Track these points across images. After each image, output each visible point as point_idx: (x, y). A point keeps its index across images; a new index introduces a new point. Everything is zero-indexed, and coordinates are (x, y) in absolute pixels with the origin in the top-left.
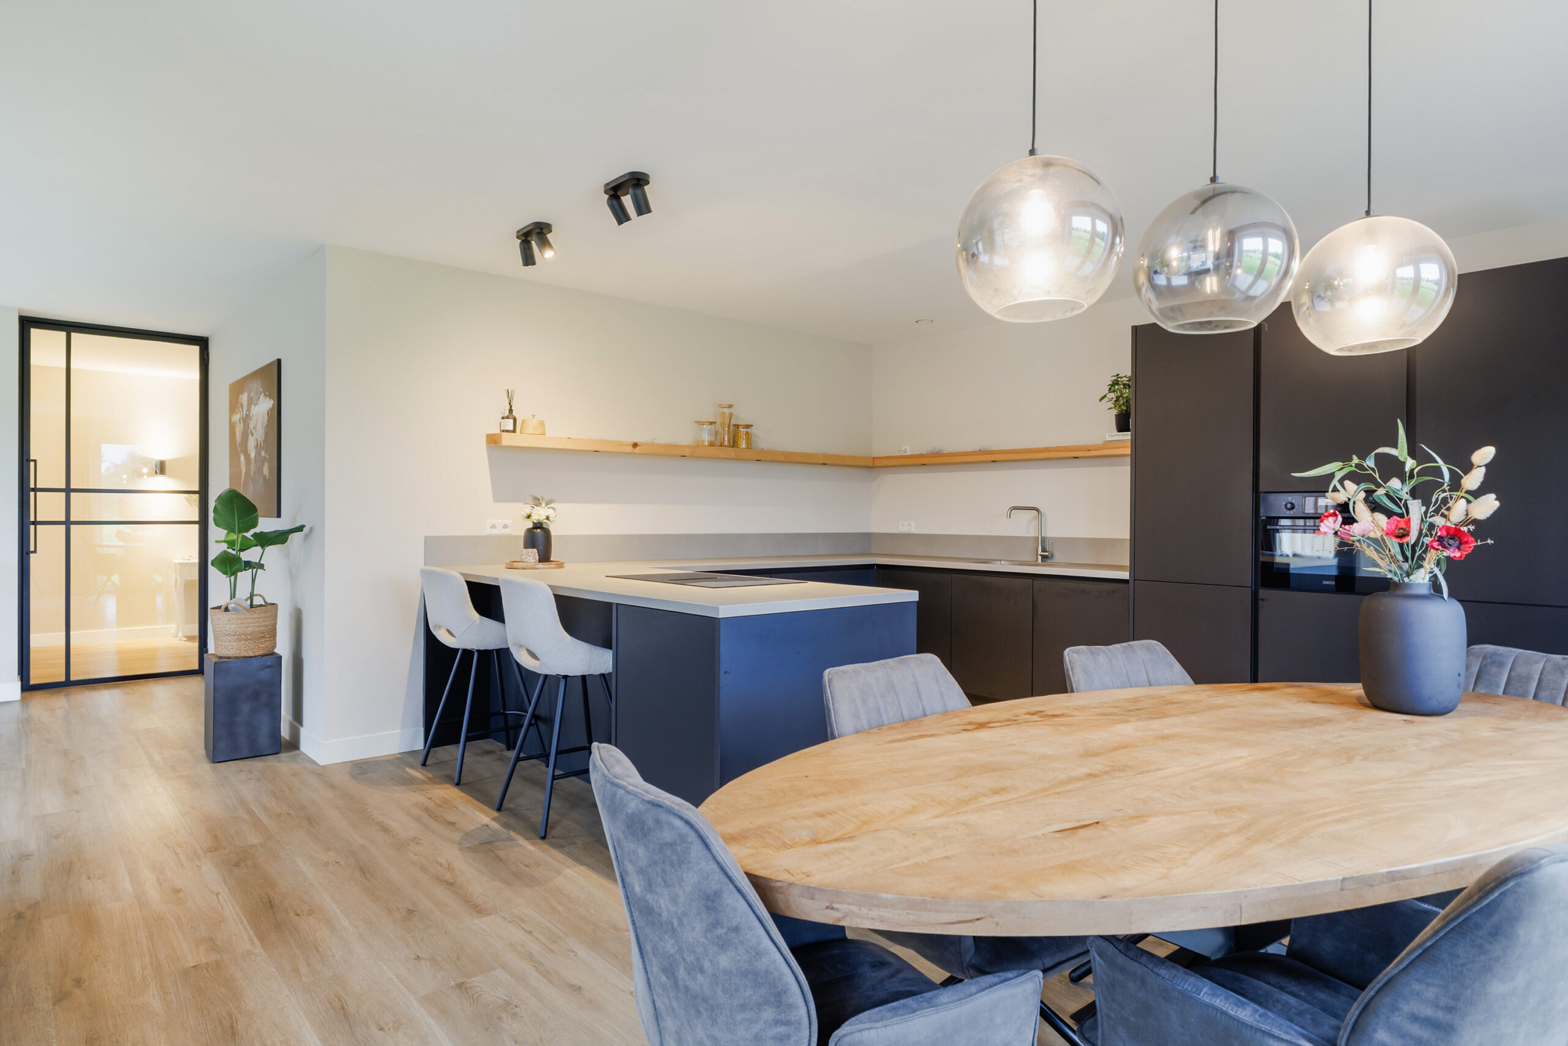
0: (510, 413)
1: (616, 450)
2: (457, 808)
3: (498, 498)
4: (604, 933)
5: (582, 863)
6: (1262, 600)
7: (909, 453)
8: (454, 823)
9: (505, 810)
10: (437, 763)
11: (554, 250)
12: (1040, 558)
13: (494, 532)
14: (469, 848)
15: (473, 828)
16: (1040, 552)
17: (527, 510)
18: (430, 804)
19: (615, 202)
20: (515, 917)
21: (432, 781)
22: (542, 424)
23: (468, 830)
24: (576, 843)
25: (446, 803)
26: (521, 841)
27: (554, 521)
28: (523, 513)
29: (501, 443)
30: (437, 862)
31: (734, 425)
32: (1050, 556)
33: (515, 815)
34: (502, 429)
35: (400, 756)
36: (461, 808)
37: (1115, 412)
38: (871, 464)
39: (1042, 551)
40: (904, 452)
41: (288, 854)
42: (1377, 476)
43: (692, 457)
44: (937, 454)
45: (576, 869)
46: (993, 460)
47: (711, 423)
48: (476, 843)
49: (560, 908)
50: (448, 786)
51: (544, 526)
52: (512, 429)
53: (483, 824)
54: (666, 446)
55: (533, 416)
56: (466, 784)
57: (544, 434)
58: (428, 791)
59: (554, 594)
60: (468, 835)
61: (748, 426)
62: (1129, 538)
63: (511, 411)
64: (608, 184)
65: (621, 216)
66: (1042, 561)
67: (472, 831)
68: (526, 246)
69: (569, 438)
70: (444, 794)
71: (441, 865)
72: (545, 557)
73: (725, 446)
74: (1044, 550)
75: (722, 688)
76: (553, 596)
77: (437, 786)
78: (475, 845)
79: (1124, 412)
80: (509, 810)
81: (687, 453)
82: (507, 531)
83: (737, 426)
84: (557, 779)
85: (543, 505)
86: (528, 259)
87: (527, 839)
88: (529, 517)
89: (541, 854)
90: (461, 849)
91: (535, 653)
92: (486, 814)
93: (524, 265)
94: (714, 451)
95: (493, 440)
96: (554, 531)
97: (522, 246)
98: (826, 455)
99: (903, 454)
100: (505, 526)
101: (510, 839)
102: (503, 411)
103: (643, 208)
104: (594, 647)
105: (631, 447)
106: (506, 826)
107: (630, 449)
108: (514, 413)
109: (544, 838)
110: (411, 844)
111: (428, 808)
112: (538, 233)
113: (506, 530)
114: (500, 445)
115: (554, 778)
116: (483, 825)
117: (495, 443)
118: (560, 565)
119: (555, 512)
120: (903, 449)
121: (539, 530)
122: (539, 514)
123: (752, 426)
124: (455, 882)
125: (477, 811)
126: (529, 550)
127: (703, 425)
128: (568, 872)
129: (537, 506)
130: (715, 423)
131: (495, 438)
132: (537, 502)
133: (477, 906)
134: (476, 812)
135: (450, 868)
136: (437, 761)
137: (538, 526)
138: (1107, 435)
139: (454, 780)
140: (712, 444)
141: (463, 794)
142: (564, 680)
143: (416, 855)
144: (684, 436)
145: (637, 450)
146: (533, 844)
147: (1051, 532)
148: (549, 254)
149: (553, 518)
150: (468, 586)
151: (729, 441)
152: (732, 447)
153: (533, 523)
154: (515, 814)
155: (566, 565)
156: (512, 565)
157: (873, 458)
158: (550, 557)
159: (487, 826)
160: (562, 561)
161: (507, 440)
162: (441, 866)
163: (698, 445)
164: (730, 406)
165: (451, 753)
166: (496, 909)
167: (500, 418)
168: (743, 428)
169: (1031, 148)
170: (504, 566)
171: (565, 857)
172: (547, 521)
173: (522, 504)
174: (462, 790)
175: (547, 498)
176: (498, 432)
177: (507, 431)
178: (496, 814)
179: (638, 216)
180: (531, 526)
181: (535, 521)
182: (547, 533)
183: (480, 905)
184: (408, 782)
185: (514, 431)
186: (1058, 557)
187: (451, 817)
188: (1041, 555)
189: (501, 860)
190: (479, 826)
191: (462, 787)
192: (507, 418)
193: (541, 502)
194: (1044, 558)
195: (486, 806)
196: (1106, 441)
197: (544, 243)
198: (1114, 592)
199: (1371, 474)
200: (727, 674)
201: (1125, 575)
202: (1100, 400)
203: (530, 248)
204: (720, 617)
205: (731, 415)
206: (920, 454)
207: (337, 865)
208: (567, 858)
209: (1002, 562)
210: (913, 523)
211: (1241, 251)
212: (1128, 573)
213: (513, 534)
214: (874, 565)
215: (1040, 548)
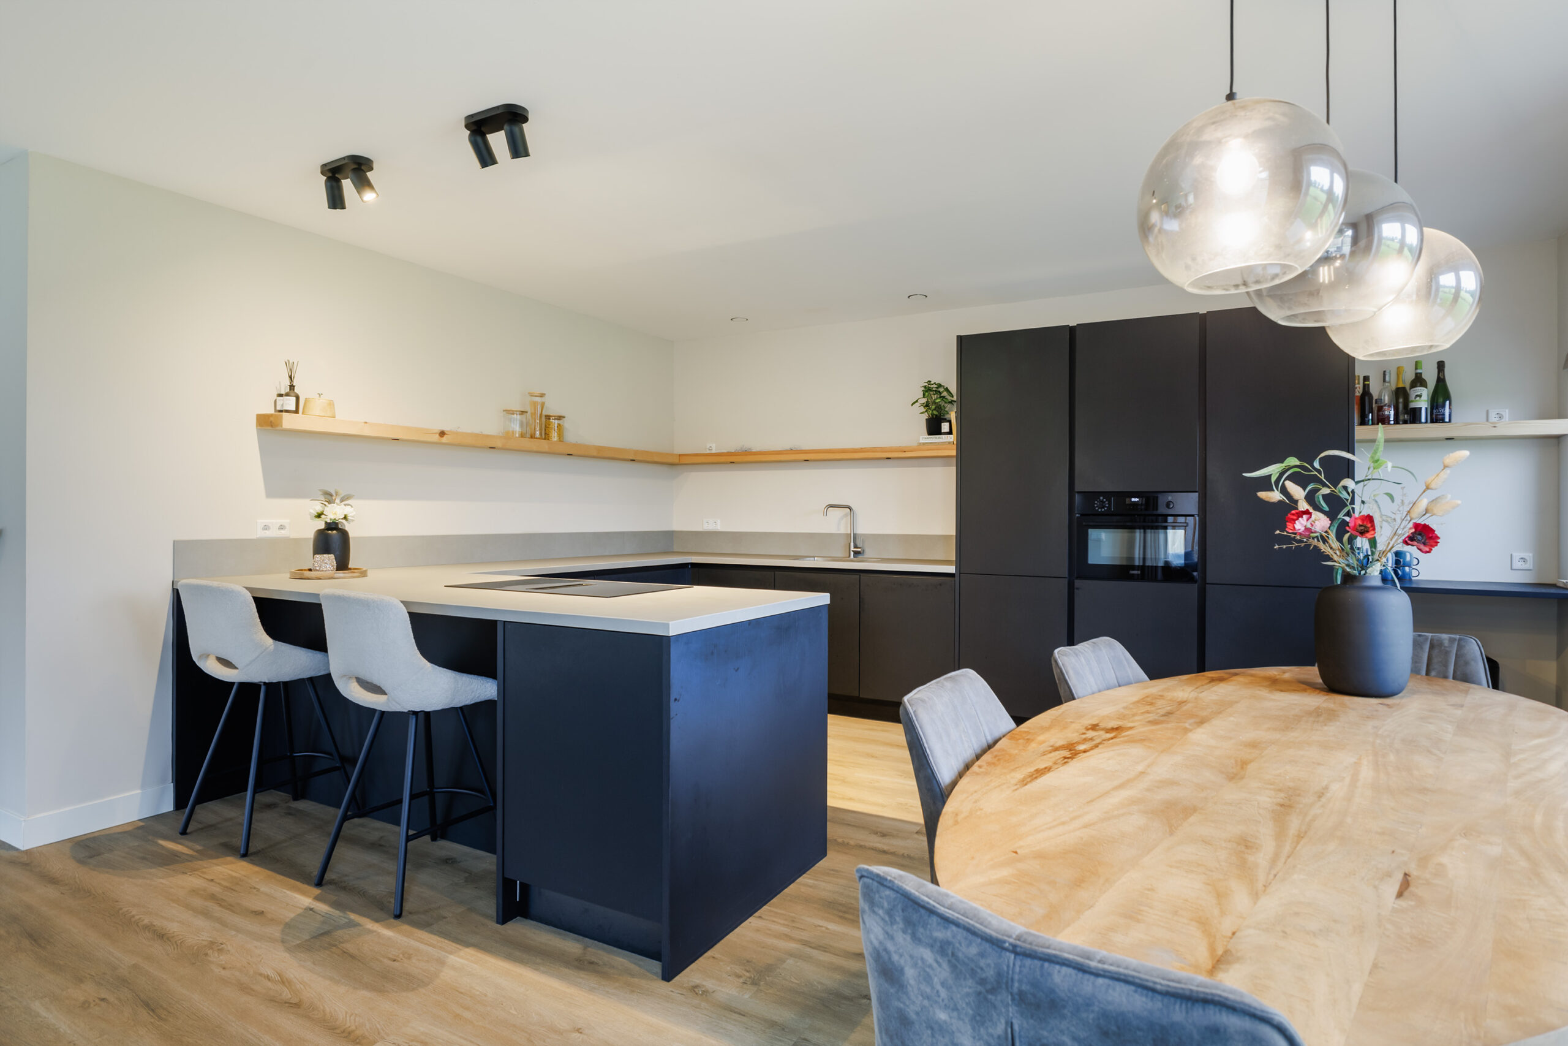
0: (290, 389)
1: (422, 439)
2: (258, 890)
3: (272, 492)
4: (544, 1041)
5: (467, 944)
6: (1078, 589)
7: (714, 451)
8: (263, 912)
9: (326, 884)
10: (202, 829)
11: (376, 192)
12: (852, 553)
13: (268, 534)
14: (298, 946)
15: (292, 915)
16: (852, 549)
17: (318, 508)
18: (215, 889)
19: (479, 139)
20: (412, 1041)
21: (203, 855)
22: (331, 404)
23: (287, 920)
24: (445, 918)
25: (237, 884)
26: (370, 925)
27: (353, 520)
28: (312, 511)
29: (282, 426)
30: (261, 975)
31: (546, 416)
32: (862, 552)
33: (344, 888)
34: (279, 408)
35: (142, 824)
36: (263, 889)
37: (925, 416)
38: (676, 461)
39: (855, 548)
40: (709, 450)
41: (13, 998)
42: (1322, 477)
43: (504, 449)
44: (747, 453)
45: (462, 953)
46: (806, 459)
47: (523, 413)
48: (307, 937)
49: (467, 1015)
50: (230, 859)
51: (340, 527)
52: (294, 409)
53: (304, 907)
54: (476, 436)
55: (320, 395)
56: (255, 853)
57: (334, 417)
58: (204, 870)
59: (408, 612)
60: (289, 926)
61: (560, 418)
62: (955, 534)
63: (292, 387)
64: (472, 116)
65: (486, 158)
66: (854, 557)
67: (292, 920)
68: (334, 184)
69: (366, 423)
70: (230, 872)
71: (268, 978)
72: (343, 565)
73: (537, 438)
74: (855, 547)
75: (672, 718)
76: (407, 614)
77: (214, 861)
78: (306, 941)
79: (934, 416)
80: (331, 882)
81: (499, 444)
82: (284, 533)
83: (548, 417)
84: (412, 840)
85: (338, 501)
86: (336, 201)
87: (377, 920)
88: (319, 516)
89: (405, 939)
90: (289, 950)
91: (382, 686)
92: (303, 893)
93: (329, 208)
94: (527, 443)
95: (266, 423)
96: (353, 530)
97: (329, 184)
98: (636, 452)
99: (708, 452)
100: (282, 527)
101: (352, 924)
102: (278, 387)
103: (518, 149)
104: (459, 673)
105: (437, 435)
106: (336, 905)
107: (436, 438)
108: (296, 390)
109: (398, 916)
110: (210, 952)
111: (213, 894)
112: (354, 170)
113: (282, 531)
114: (279, 428)
115: (409, 839)
116: (305, 909)
117: (272, 426)
118: (364, 574)
119: (352, 507)
120: (708, 447)
121: (335, 532)
122: (335, 512)
123: (564, 417)
124: (300, 1001)
125: (288, 890)
126: (325, 555)
127: (513, 414)
128: (453, 959)
129: (330, 502)
130: (527, 412)
131: (272, 419)
132: (329, 498)
133: (349, 1033)
134: (288, 892)
135: (284, 981)
136: (200, 826)
137: (332, 526)
138: (921, 437)
139: (240, 851)
140: (522, 436)
141: (257, 869)
142: (414, 716)
143: (224, 968)
144: (490, 424)
145: (445, 439)
146: (388, 927)
147: (861, 530)
148: (369, 196)
149: (353, 517)
150: (255, 603)
151: (541, 434)
152: (545, 439)
153: (326, 523)
154: (341, 886)
155: (369, 573)
156: (303, 574)
157: (680, 455)
158: (348, 564)
159: (311, 909)
160: (364, 569)
161: (289, 422)
162: (269, 980)
163: (508, 435)
164: (542, 395)
165: (214, 812)
166: (379, 1033)
167: (276, 396)
168: (555, 419)
169: (1228, 92)
170: (288, 575)
171: (439, 939)
172: (344, 521)
173: (309, 500)
174: (253, 862)
175: (343, 493)
176: (272, 411)
177: (287, 411)
178: (317, 891)
179: (513, 158)
180: (322, 526)
181: (329, 521)
182: (344, 535)
183: (353, 1031)
184: (169, 860)
185: (296, 411)
186: (869, 553)
187: (256, 904)
188: (853, 551)
189: (353, 957)
190: (300, 911)
191: (252, 858)
192: (287, 395)
193: (334, 498)
194: (856, 553)
195: (298, 881)
196: (920, 443)
197: (363, 183)
198: (940, 585)
199: (1316, 475)
200: (676, 702)
201: (951, 569)
202: (912, 405)
203: (339, 189)
204: (670, 635)
205: (543, 405)
206: (728, 452)
207: (103, 1004)
208: (443, 940)
209: (816, 558)
210: (719, 522)
211: (1380, 238)
212: (954, 567)
213: (291, 537)
214: (687, 564)
215: (852, 544)
